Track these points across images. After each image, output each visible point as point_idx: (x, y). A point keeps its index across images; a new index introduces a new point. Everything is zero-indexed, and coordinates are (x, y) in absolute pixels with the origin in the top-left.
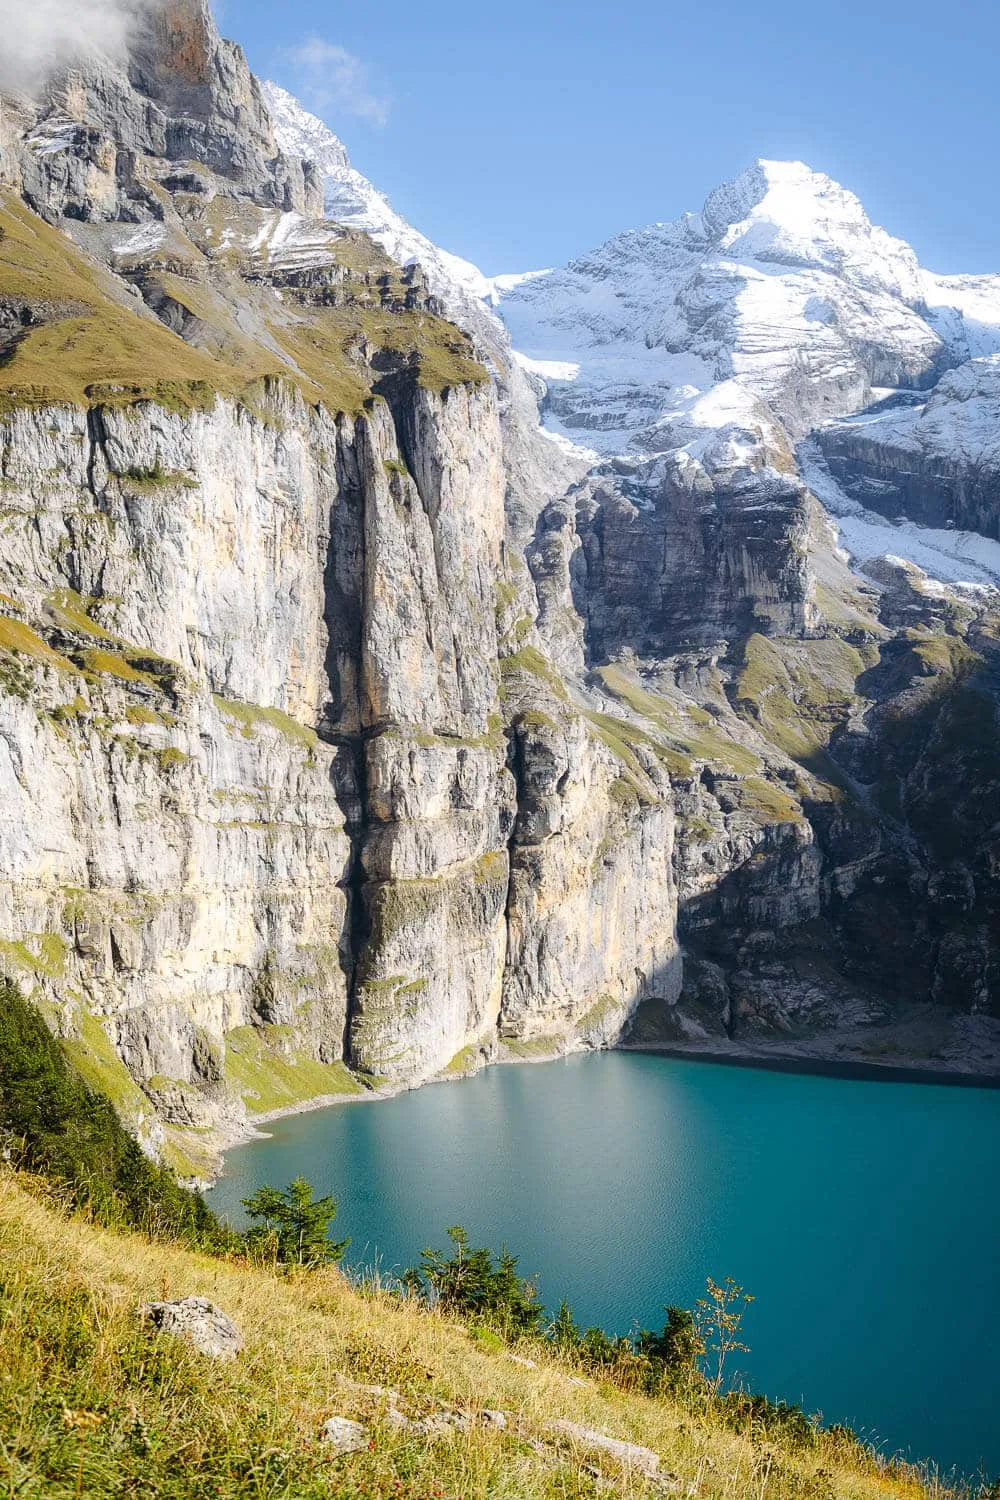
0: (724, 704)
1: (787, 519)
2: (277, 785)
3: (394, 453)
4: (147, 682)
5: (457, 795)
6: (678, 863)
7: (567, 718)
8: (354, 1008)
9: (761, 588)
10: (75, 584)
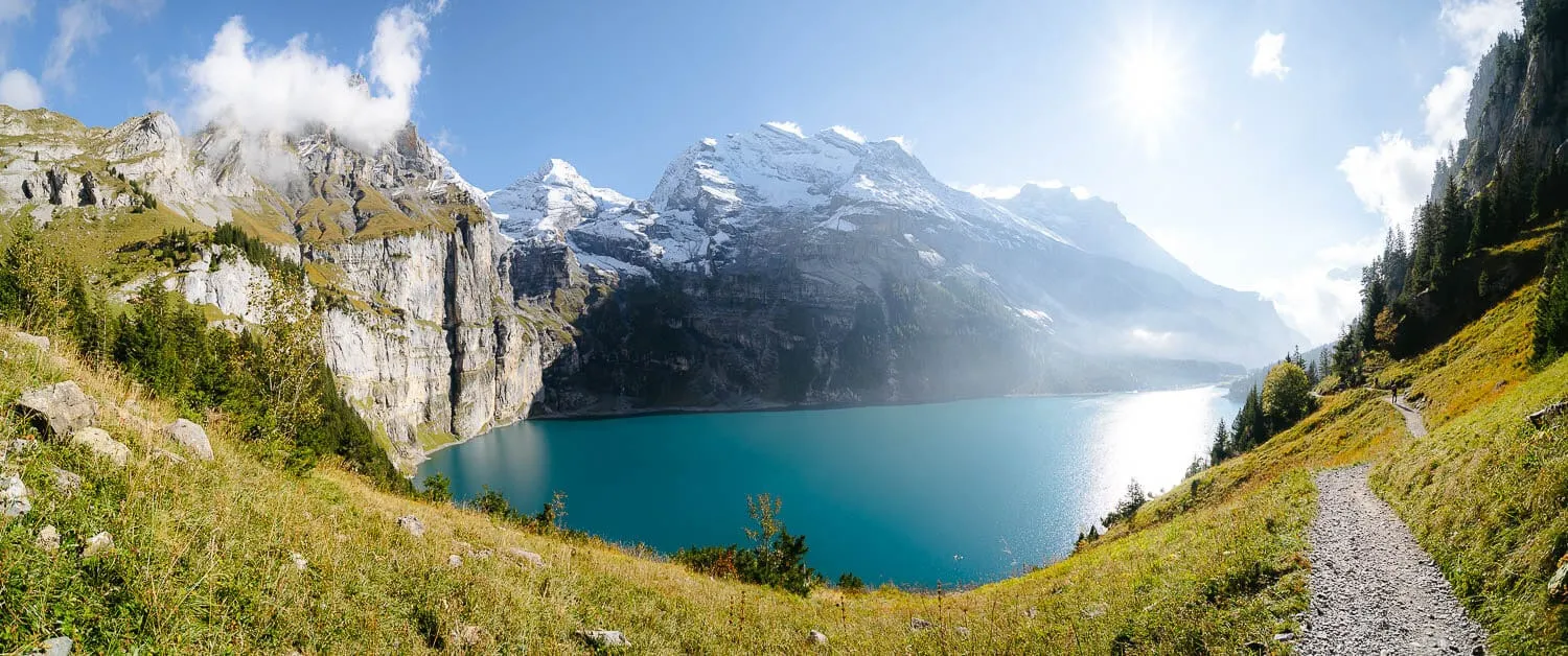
0: (551, 309)
1: (563, 254)
2: (431, 345)
3: (462, 243)
4: (397, 316)
5: (480, 342)
6: (541, 358)
7: (509, 316)
8: (453, 414)
9: (558, 275)
10: (378, 289)
